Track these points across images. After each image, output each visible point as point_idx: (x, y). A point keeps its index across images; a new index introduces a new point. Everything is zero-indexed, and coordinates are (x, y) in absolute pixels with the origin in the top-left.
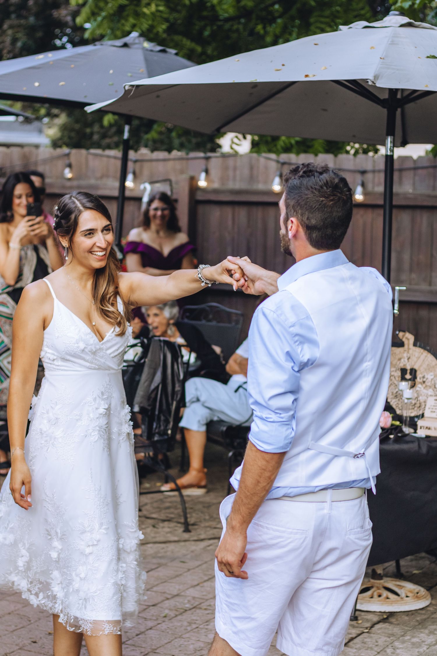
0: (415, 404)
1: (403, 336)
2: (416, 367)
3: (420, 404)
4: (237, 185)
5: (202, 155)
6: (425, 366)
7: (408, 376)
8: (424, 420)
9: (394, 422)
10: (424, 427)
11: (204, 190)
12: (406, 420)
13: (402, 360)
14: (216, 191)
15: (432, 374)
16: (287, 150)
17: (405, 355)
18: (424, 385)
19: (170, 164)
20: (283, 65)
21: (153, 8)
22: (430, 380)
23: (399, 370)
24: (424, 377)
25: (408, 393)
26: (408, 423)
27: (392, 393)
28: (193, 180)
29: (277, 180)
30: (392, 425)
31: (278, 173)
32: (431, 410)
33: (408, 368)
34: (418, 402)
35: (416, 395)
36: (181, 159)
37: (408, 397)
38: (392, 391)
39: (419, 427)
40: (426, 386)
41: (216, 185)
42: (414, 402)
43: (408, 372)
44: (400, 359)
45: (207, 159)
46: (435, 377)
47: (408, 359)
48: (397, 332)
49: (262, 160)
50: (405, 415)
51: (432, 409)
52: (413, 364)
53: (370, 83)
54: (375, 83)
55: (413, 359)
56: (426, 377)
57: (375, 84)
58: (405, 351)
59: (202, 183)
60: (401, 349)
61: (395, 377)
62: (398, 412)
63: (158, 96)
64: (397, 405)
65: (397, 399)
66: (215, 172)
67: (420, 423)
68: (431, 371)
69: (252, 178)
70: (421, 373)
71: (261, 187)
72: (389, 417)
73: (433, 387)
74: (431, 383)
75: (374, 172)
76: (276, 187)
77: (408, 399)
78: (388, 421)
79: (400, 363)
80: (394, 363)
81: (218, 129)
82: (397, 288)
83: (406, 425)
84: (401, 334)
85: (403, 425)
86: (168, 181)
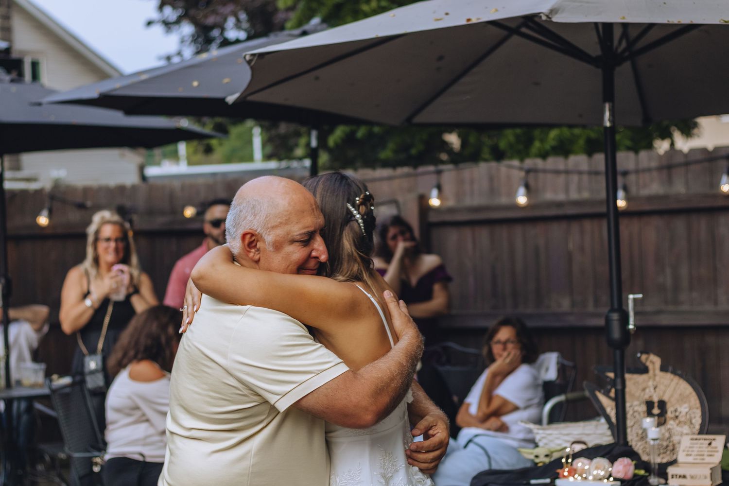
0: (667, 446)
1: (647, 359)
2: (665, 398)
3: (674, 445)
4: (476, 201)
5: (431, 168)
6: (676, 396)
7: (656, 411)
8: (678, 466)
9: (637, 471)
10: (676, 475)
11: (436, 210)
12: (654, 468)
13: (647, 390)
14: (451, 210)
15: (686, 405)
17: (651, 383)
18: (677, 421)
19: (396, 183)
20: (447, 14)
22: (683, 413)
23: (645, 403)
24: (676, 411)
25: (653, 432)
26: (656, 471)
27: (637, 434)
28: (423, 199)
29: (522, 190)
30: (635, 475)
31: (522, 183)
32: (685, 453)
33: (656, 399)
34: (671, 444)
35: (667, 435)
36: (408, 175)
37: (655, 437)
38: (637, 431)
39: (670, 476)
40: (680, 422)
41: (451, 203)
42: (665, 444)
43: (656, 405)
44: (644, 390)
45: (439, 173)
46: (690, 409)
47: (655, 388)
48: (639, 355)
49: (504, 170)
50: (652, 461)
51: (688, 451)
52: (661, 394)
53: (544, 18)
54: (550, 16)
55: (661, 387)
56: (679, 410)
57: (550, 18)
58: (650, 378)
59: (435, 202)
60: (644, 377)
61: (639, 414)
62: (645, 458)
64: (644, 449)
65: (644, 442)
66: (448, 188)
67: (671, 470)
68: (685, 403)
69: (493, 191)
70: (673, 406)
71: (504, 200)
72: (630, 465)
73: (689, 423)
74: (686, 418)
75: (637, 172)
76: (522, 199)
77: (654, 440)
78: (629, 470)
79: (644, 395)
80: (637, 394)
81: (409, 120)
82: (631, 296)
83: (654, 474)
84: (644, 357)
85: (650, 475)
86: (394, 202)
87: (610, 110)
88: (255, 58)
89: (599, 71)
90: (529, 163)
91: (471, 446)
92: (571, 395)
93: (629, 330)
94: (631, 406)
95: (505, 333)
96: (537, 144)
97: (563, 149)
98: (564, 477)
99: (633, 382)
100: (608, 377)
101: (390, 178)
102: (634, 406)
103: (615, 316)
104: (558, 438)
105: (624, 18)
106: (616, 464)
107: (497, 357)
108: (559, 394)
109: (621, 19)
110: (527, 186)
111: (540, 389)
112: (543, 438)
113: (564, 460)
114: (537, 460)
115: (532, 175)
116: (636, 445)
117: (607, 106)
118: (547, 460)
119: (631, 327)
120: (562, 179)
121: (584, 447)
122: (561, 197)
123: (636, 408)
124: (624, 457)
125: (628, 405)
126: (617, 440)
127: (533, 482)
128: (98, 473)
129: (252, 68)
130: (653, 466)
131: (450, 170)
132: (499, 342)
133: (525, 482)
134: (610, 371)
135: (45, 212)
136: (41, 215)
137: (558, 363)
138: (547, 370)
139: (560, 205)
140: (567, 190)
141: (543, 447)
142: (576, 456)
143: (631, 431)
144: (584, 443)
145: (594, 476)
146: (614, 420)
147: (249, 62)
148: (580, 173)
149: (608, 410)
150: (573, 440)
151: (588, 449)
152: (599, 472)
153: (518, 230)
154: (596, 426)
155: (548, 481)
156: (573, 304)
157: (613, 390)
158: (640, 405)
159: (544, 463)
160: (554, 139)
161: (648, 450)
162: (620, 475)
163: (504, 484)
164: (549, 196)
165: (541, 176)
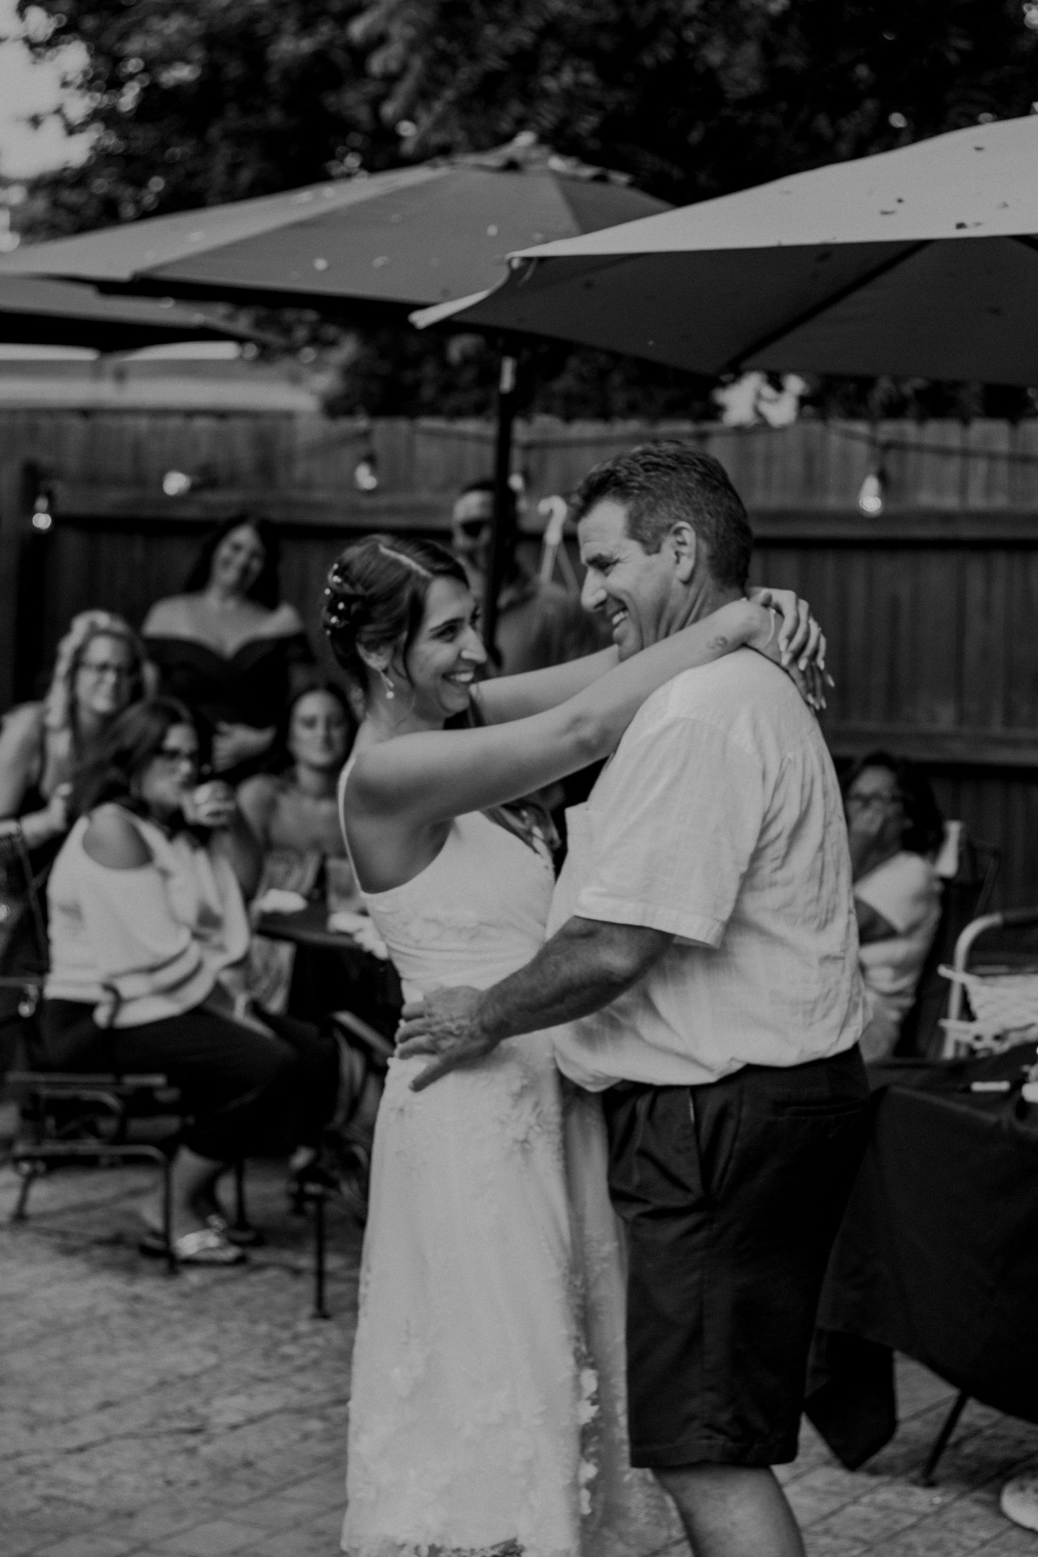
4: (776, 500)
16: (895, 410)
20: (900, 201)
21: (567, 77)
29: (872, 484)
31: (873, 468)
49: (835, 439)
69: (812, 480)
71: (832, 502)
76: (871, 501)
88: (532, 267)
90: (888, 430)
92: (1014, 915)
104: (1017, 1004)
108: (985, 912)
110: (883, 477)
112: (989, 1002)
114: (978, 1045)
115: (892, 456)
118: (999, 1046)
120: (952, 467)
122: (950, 502)
127: (978, 1087)
132: (859, 796)
133: (961, 1086)
137: (961, 843)
139: (946, 517)
140: (963, 489)
141: (987, 1020)
147: (513, 268)
148: (992, 457)
153: (858, 563)
155: (1004, 1086)
156: (962, 717)
159: (992, 1051)
163: (921, 1088)
164: (926, 499)
165: (911, 457)
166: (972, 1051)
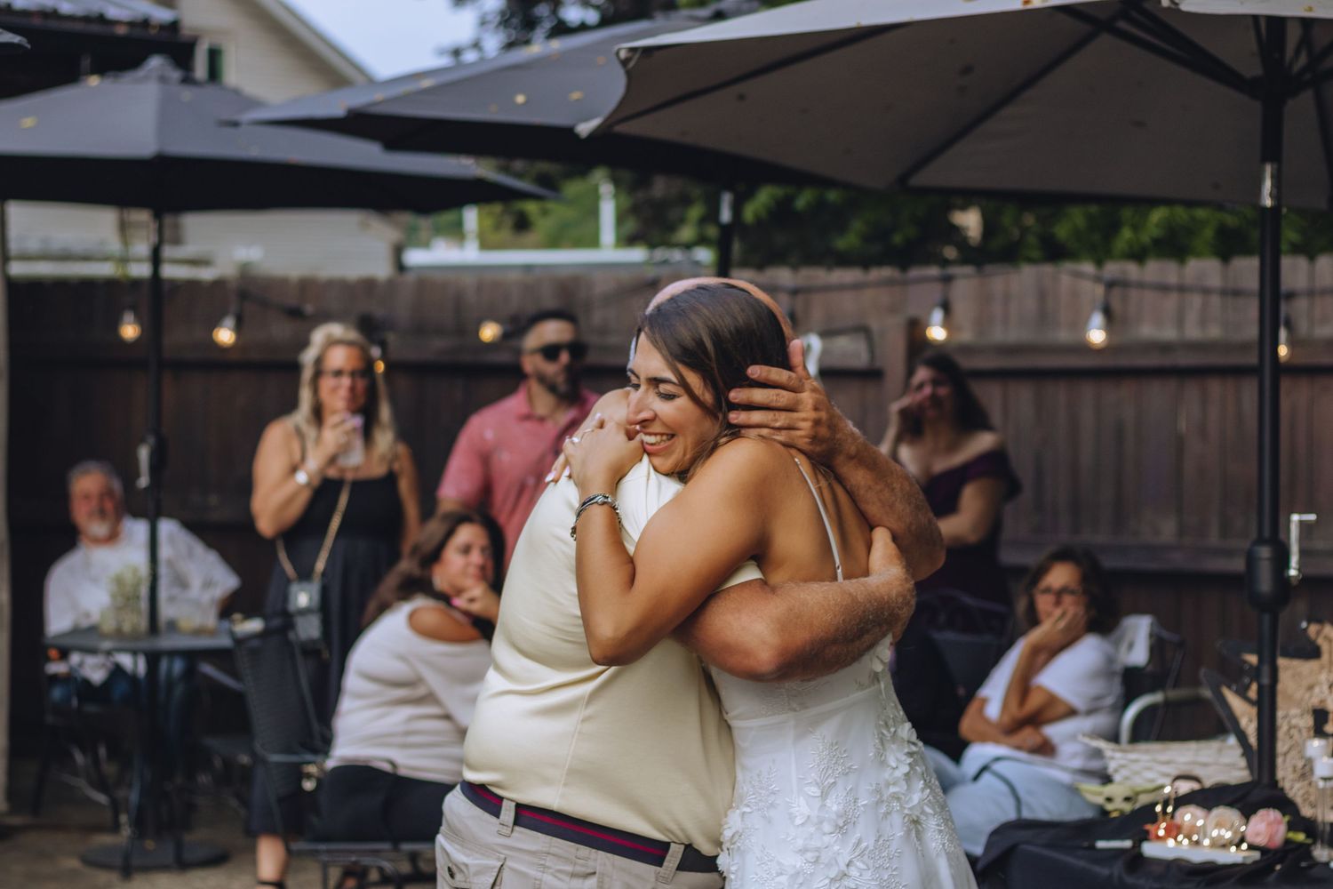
1: (1318, 633)
4: (1013, 334)
5: (934, 271)
7: (1330, 728)
9: (1291, 835)
12: (1323, 831)
13: (1317, 690)
17: (1323, 677)
19: (868, 295)
23: (1311, 713)
25: (1325, 765)
26: (1326, 837)
27: (1295, 768)
28: (915, 328)
29: (1097, 319)
30: (1287, 842)
31: (1099, 306)
33: (1331, 707)
36: (890, 283)
37: (1326, 774)
38: (1294, 762)
41: (966, 336)
44: (1311, 688)
45: (947, 280)
47: (1331, 686)
48: (1304, 625)
49: (1065, 280)
50: (1320, 819)
57: (1177, 4)
58: (1322, 668)
59: (937, 333)
60: (1312, 665)
61: (1300, 731)
62: (1306, 812)
63: (741, 97)
64: (1306, 796)
65: (1306, 782)
66: (962, 308)
69: (1044, 317)
71: (1063, 336)
72: (1280, 823)
75: (1311, 293)
76: (1097, 336)
77: (1325, 779)
78: (1277, 831)
79: (1310, 697)
80: (1298, 695)
81: (903, 179)
82: (1295, 518)
83: (1322, 842)
84: (1313, 629)
85: (1314, 843)
86: (863, 330)
87: (1272, 177)
88: (637, 56)
89: (1257, 106)
90: (1112, 269)
91: (986, 777)
92: (1174, 694)
93: (1289, 577)
94: (1285, 717)
95: (1060, 576)
96: (1127, 233)
97: (1174, 246)
98: (1158, 838)
99: (1292, 674)
100: (1245, 662)
101: (857, 287)
102: (1293, 718)
103: (1265, 552)
104: (1149, 769)
105: (1310, 9)
106: (1255, 819)
107: (1042, 615)
108: (1152, 690)
109: (1306, 10)
110: (1108, 312)
111: (1117, 681)
112: (1123, 766)
113: (1158, 808)
114: (1109, 807)
115: (1116, 292)
116: (1292, 788)
117: (1268, 169)
118: (1127, 807)
119: (1293, 572)
120: (1171, 302)
121: (1195, 786)
122: (1169, 334)
123: (1294, 722)
124: (1269, 807)
125: (1280, 714)
126: (1256, 776)
127: (1101, 844)
128: (310, 793)
129: (629, 74)
130: (1321, 828)
131: (967, 277)
132: (1048, 590)
133: (1086, 844)
134: (1251, 652)
135: (229, 321)
136: (221, 326)
137: (1151, 635)
138: (1131, 646)
139: (1165, 348)
140: (1180, 322)
141: (1120, 783)
142: (1181, 801)
143: (1284, 761)
144: (1196, 779)
145: (1212, 839)
146: (1253, 740)
147: (624, 63)
148: (1206, 291)
149: (1244, 722)
150: (1175, 772)
151: (1203, 791)
152: (1223, 832)
153: (1087, 391)
154: (1220, 750)
155: (1127, 844)
156: (1182, 530)
157: (1254, 687)
158: (1302, 715)
159: (1122, 812)
160: (1157, 226)
161: (1312, 798)
162: (1261, 841)
163: (1049, 846)
164: (1146, 331)
165: (1134, 294)
166: (1105, 813)
